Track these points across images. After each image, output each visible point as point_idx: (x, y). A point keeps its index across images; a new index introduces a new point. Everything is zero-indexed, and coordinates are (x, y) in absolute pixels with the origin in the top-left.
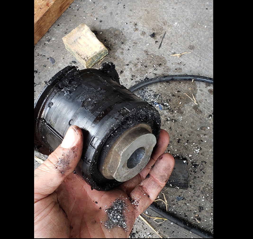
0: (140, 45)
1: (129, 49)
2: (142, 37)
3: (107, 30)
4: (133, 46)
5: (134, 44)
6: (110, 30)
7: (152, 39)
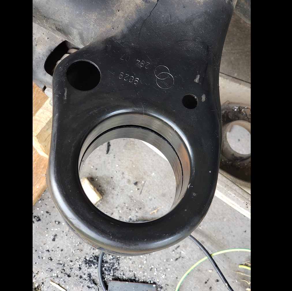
0: (126, 191)
1: (117, 195)
2: (128, 184)
3: (101, 177)
4: (121, 192)
5: (121, 190)
6: (104, 177)
7: (135, 186)
